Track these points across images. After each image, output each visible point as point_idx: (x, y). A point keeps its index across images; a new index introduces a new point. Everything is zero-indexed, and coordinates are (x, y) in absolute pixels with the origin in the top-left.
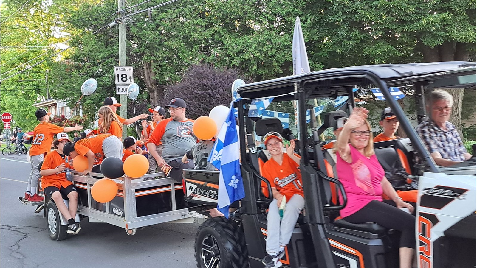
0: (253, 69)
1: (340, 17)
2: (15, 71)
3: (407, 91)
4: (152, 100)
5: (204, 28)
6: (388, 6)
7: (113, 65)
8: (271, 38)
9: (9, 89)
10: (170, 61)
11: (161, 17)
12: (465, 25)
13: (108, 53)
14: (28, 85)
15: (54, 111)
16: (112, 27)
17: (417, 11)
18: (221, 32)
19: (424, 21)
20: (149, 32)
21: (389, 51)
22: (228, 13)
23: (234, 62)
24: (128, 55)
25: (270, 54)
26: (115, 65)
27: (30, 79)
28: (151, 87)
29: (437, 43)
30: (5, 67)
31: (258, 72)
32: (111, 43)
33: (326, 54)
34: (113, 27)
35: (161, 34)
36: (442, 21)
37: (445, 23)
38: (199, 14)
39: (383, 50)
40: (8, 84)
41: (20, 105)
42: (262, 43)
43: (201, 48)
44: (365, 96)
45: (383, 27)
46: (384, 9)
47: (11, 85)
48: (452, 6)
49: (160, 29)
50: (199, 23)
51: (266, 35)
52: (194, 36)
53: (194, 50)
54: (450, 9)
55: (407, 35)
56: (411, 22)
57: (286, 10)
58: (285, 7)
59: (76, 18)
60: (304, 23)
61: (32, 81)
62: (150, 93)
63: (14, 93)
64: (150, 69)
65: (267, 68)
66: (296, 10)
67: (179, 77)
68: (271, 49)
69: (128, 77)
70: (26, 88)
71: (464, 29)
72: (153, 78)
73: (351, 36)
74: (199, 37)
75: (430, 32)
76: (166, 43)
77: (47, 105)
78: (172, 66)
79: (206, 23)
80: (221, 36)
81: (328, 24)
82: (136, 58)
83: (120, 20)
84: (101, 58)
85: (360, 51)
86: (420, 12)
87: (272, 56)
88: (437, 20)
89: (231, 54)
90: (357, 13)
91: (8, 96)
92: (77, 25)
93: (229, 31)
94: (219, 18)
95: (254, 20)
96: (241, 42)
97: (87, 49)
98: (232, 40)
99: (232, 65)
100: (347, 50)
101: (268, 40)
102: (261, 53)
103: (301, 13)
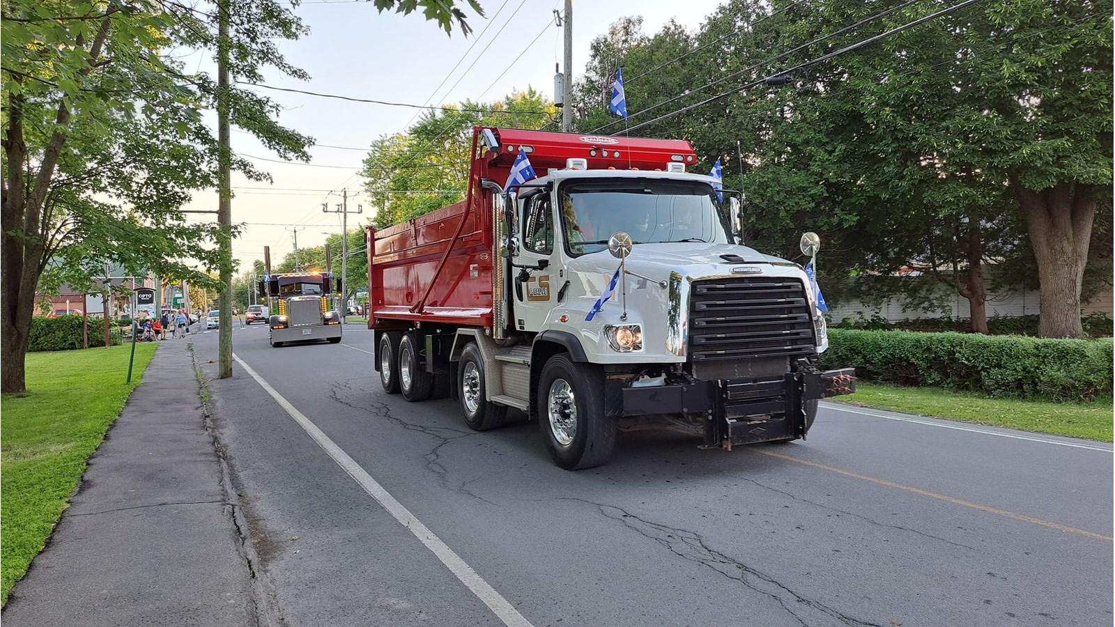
1: (887, 145)
3: (988, 258)
6: (966, 128)
8: (778, 176)
12: (1094, 158)
17: (1014, 135)
19: (1026, 151)
21: (966, 197)
25: (776, 199)
29: (1046, 184)
33: (863, 201)
36: (1055, 151)
37: (1061, 154)
39: (955, 194)
42: (765, 184)
44: (921, 263)
45: (958, 160)
46: (961, 133)
48: (1072, 128)
51: (770, 173)
54: (1068, 133)
55: (997, 172)
56: (1007, 153)
57: (803, 136)
58: (801, 132)
60: (830, 155)
65: (772, 219)
66: (819, 136)
68: (778, 192)
71: (1093, 163)
73: (905, 173)
75: (1035, 167)
81: (867, 156)
85: (918, 197)
86: (1019, 137)
87: (778, 203)
88: (1047, 149)
95: (753, 152)
100: (897, 195)
101: (773, 180)
102: (762, 199)
103: (825, 140)
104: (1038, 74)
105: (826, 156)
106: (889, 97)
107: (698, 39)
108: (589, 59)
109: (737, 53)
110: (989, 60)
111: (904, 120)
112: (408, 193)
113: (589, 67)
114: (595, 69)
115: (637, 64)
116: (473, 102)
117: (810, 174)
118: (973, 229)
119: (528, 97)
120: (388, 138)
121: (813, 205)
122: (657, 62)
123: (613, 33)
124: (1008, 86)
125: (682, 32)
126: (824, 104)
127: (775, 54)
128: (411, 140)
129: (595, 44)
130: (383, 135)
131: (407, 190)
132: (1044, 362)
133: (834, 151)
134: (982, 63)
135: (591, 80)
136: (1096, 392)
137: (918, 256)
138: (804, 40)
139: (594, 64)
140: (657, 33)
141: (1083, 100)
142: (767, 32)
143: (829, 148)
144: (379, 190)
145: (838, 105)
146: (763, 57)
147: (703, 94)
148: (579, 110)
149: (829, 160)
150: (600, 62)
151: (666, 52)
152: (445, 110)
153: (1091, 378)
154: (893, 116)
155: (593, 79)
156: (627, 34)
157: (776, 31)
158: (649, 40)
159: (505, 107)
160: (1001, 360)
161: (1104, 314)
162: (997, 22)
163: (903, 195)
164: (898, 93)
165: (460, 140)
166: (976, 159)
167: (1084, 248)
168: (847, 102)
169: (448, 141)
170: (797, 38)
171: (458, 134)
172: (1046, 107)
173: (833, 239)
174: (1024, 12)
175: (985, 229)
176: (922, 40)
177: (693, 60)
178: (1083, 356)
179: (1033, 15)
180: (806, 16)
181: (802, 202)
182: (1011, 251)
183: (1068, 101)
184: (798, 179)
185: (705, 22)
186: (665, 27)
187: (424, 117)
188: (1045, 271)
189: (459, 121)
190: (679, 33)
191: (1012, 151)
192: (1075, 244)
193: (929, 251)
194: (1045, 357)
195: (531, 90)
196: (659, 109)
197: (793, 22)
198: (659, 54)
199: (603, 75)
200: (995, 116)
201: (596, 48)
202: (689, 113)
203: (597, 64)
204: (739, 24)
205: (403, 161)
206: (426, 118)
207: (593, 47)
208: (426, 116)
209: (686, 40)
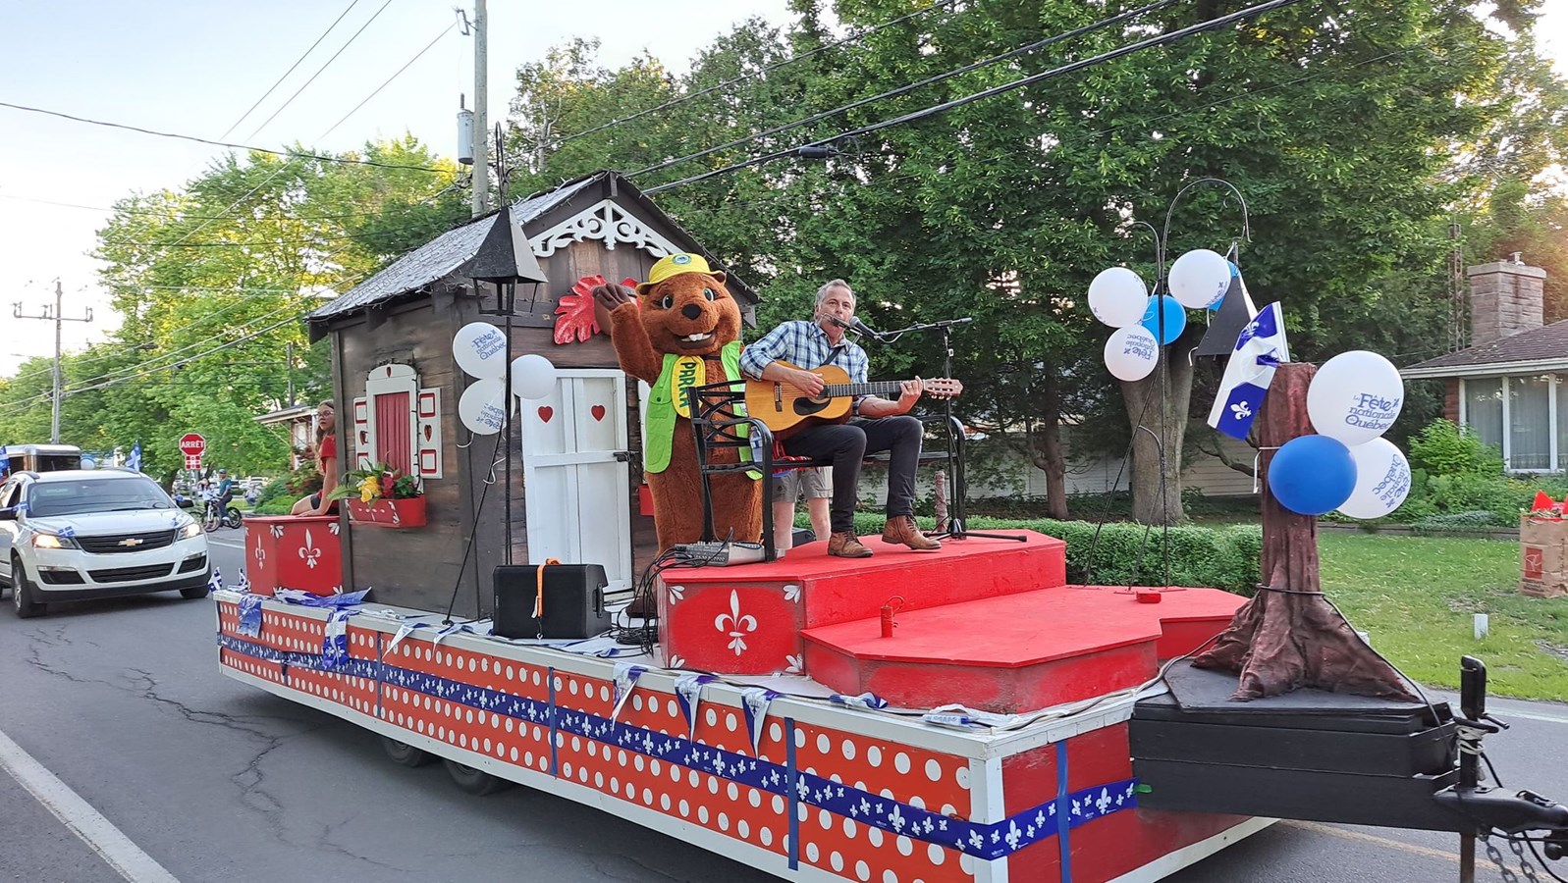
1: (953, 258)
2: (215, 343)
3: (1067, 417)
6: (1054, 241)
9: (198, 381)
14: (244, 373)
15: (305, 433)
17: (1111, 254)
21: (1055, 334)
22: (716, 236)
27: (249, 362)
30: (190, 331)
39: (1041, 330)
40: (196, 370)
41: (223, 418)
42: (789, 304)
44: (986, 423)
45: (1044, 284)
46: (1048, 248)
47: (203, 373)
51: (798, 287)
57: (841, 238)
58: (839, 232)
59: (373, 229)
60: (878, 268)
61: (252, 365)
63: (209, 391)
66: (863, 240)
70: (238, 381)
73: (976, 299)
77: (288, 420)
86: (1118, 255)
90: (989, 252)
91: (197, 397)
92: (372, 245)
103: (871, 246)
104: (1141, 175)
105: (873, 270)
106: (957, 191)
107: (686, 81)
108: (516, 93)
109: (745, 108)
110: (1082, 151)
111: (976, 224)
113: (514, 106)
114: (523, 109)
115: (594, 109)
116: (306, 144)
119: (404, 147)
120: (145, 195)
123: (551, 58)
124: (1107, 188)
125: (661, 68)
126: (870, 194)
127: (800, 114)
128: (191, 201)
129: (524, 72)
131: (182, 285)
133: (881, 263)
134: (1074, 154)
135: (517, 127)
137: (983, 412)
138: (841, 100)
139: (522, 103)
140: (623, 65)
142: (787, 82)
143: (876, 258)
144: (128, 283)
145: (886, 197)
146: (783, 120)
147: (698, 165)
149: (875, 275)
150: (531, 101)
151: (640, 96)
152: (256, 156)
154: (962, 220)
155: (521, 126)
156: (576, 60)
157: (800, 84)
158: (611, 75)
159: (364, 159)
161: (1199, 489)
162: (1092, 100)
164: (968, 187)
165: (284, 207)
166: (1066, 283)
169: (261, 207)
170: (831, 95)
171: (279, 197)
174: (1124, 90)
176: (998, 116)
177: (680, 111)
179: (1135, 96)
180: (842, 67)
185: (698, 57)
186: (636, 59)
187: (216, 166)
189: (282, 176)
190: (657, 70)
193: (995, 407)
195: (409, 136)
197: (825, 72)
198: (629, 97)
199: (538, 120)
200: (1090, 227)
201: (525, 78)
202: (674, 192)
203: (527, 103)
204: (747, 66)
205: (174, 236)
206: (219, 168)
207: (521, 76)
208: (220, 165)
209: (670, 79)
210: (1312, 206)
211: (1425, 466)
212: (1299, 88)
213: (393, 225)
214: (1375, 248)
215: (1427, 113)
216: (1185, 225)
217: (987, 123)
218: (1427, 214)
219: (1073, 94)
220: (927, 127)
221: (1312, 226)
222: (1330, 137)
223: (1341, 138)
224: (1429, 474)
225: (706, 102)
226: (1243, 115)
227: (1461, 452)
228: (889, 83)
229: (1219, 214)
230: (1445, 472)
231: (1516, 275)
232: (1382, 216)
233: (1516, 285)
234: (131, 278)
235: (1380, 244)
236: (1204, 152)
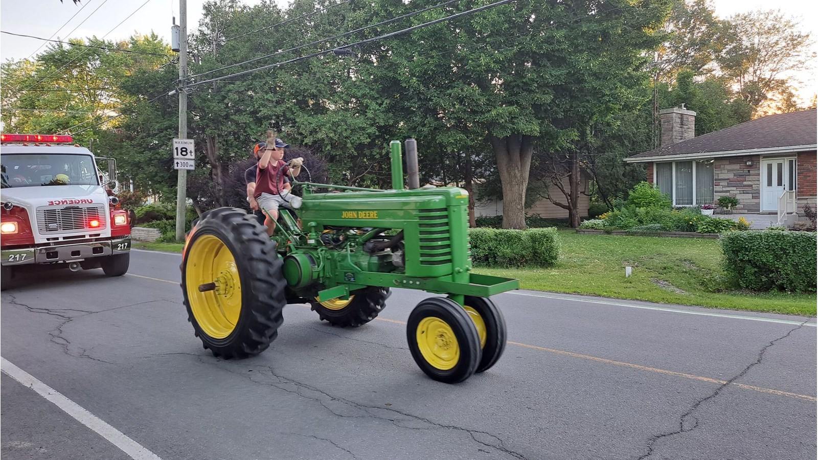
0: (327, 149)
1: (415, 103)
3: (476, 180)
4: (215, 177)
5: (275, 104)
6: (461, 95)
7: (172, 137)
8: (346, 118)
10: (236, 136)
11: (227, 88)
12: (531, 119)
13: (166, 123)
16: (171, 96)
17: (487, 102)
18: (293, 109)
19: (494, 113)
20: (214, 104)
21: (461, 140)
22: (301, 89)
23: (306, 141)
24: (189, 126)
25: (345, 135)
26: (174, 137)
28: (214, 163)
29: (505, 134)
31: (332, 152)
32: (169, 113)
34: (173, 96)
35: (227, 106)
36: (510, 113)
37: (513, 116)
38: (270, 88)
39: (455, 138)
42: (336, 123)
43: (270, 124)
44: (437, 182)
45: (456, 116)
46: (458, 99)
48: (519, 100)
49: (226, 101)
50: (270, 98)
51: (341, 115)
52: (264, 111)
53: (263, 126)
54: (517, 103)
55: (478, 125)
56: (483, 113)
57: (362, 92)
58: (361, 89)
59: (130, 83)
60: (380, 107)
62: (213, 169)
64: (214, 143)
65: (342, 149)
66: (373, 93)
67: (246, 154)
68: (346, 130)
69: (188, 151)
71: (530, 122)
72: (217, 153)
73: (426, 122)
74: (270, 113)
75: (499, 123)
76: (233, 117)
78: (238, 141)
79: (277, 99)
80: (293, 113)
81: (403, 109)
82: (197, 131)
83: (181, 90)
84: (158, 129)
85: (434, 139)
86: (490, 104)
87: (346, 137)
88: (505, 112)
89: (303, 132)
90: (432, 100)
92: (130, 91)
93: (303, 109)
94: (292, 94)
95: (329, 99)
96: (314, 121)
97: (141, 118)
98: (305, 118)
99: (304, 143)
100: (421, 136)
101: (342, 121)
102: (335, 134)
103: (377, 96)
104: (500, 65)
105: (377, 107)
106: (416, 71)
107: (287, 13)
108: (202, 17)
109: (316, 27)
110: (474, 53)
111: (425, 87)
112: (36, 112)
113: (201, 23)
114: (206, 25)
115: (241, 26)
116: (100, 38)
117: (367, 119)
118: (468, 162)
119: (151, 39)
120: (15, 62)
121: (369, 140)
122: (256, 26)
124: (485, 71)
126: (376, 71)
127: (342, 32)
128: (39, 66)
129: (207, 6)
130: (10, 59)
131: (35, 108)
132: (499, 244)
133: (381, 104)
134: (470, 54)
135: (203, 33)
136: (526, 261)
137: (436, 177)
138: (362, 25)
139: (206, 21)
140: (256, 4)
141: (525, 84)
142: (336, 15)
143: (379, 101)
144: (6, 107)
145: (384, 72)
146: (334, 33)
147: (292, 54)
148: (193, 56)
149: (379, 110)
150: (211, 21)
151: (263, 20)
152: (72, 44)
153: (523, 252)
154: (418, 84)
155: (205, 33)
157: (343, 16)
158: (250, 9)
159: (130, 45)
160: (477, 243)
161: (539, 215)
162: (478, 29)
163: (425, 136)
164: (421, 69)
165: (88, 70)
166: (467, 116)
167: (527, 174)
168: (390, 71)
169: (76, 69)
170: (357, 22)
171: (86, 64)
172: (506, 86)
173: (384, 164)
174: (493, 25)
175: (475, 161)
176: (435, 35)
177: (283, 28)
178: (520, 239)
179: (498, 28)
180: (363, 8)
181: (362, 138)
182: (489, 175)
183: (516, 83)
184: (360, 121)
187: (52, 48)
188: (506, 189)
189: (87, 54)
190: (273, 7)
191: (486, 112)
192: (522, 171)
193: (442, 174)
194: (500, 241)
195: (153, 34)
196: (258, 62)
197: (354, 11)
198: (257, 20)
199: (213, 30)
200: (477, 89)
201: (207, 9)
202: (282, 67)
203: (209, 22)
204: (317, 6)
205: (30, 84)
206: (53, 49)
207: (205, 8)
208: (54, 47)
209: (278, 12)
210: (580, 81)
211: (635, 203)
212: (575, 25)
213: (140, 81)
214: (609, 101)
215: (634, 38)
216: (522, 89)
217: (429, 38)
218: (635, 85)
219: (470, 25)
220: (403, 39)
221: (581, 90)
222: (590, 49)
223: (594, 49)
224: (637, 207)
225: (296, 24)
226: (548, 37)
227: (651, 197)
228: (385, 17)
229: (538, 84)
230: (643, 206)
231: (682, 115)
232: (613, 86)
233: (682, 119)
234: (8, 105)
235: (612, 99)
236: (531, 55)
